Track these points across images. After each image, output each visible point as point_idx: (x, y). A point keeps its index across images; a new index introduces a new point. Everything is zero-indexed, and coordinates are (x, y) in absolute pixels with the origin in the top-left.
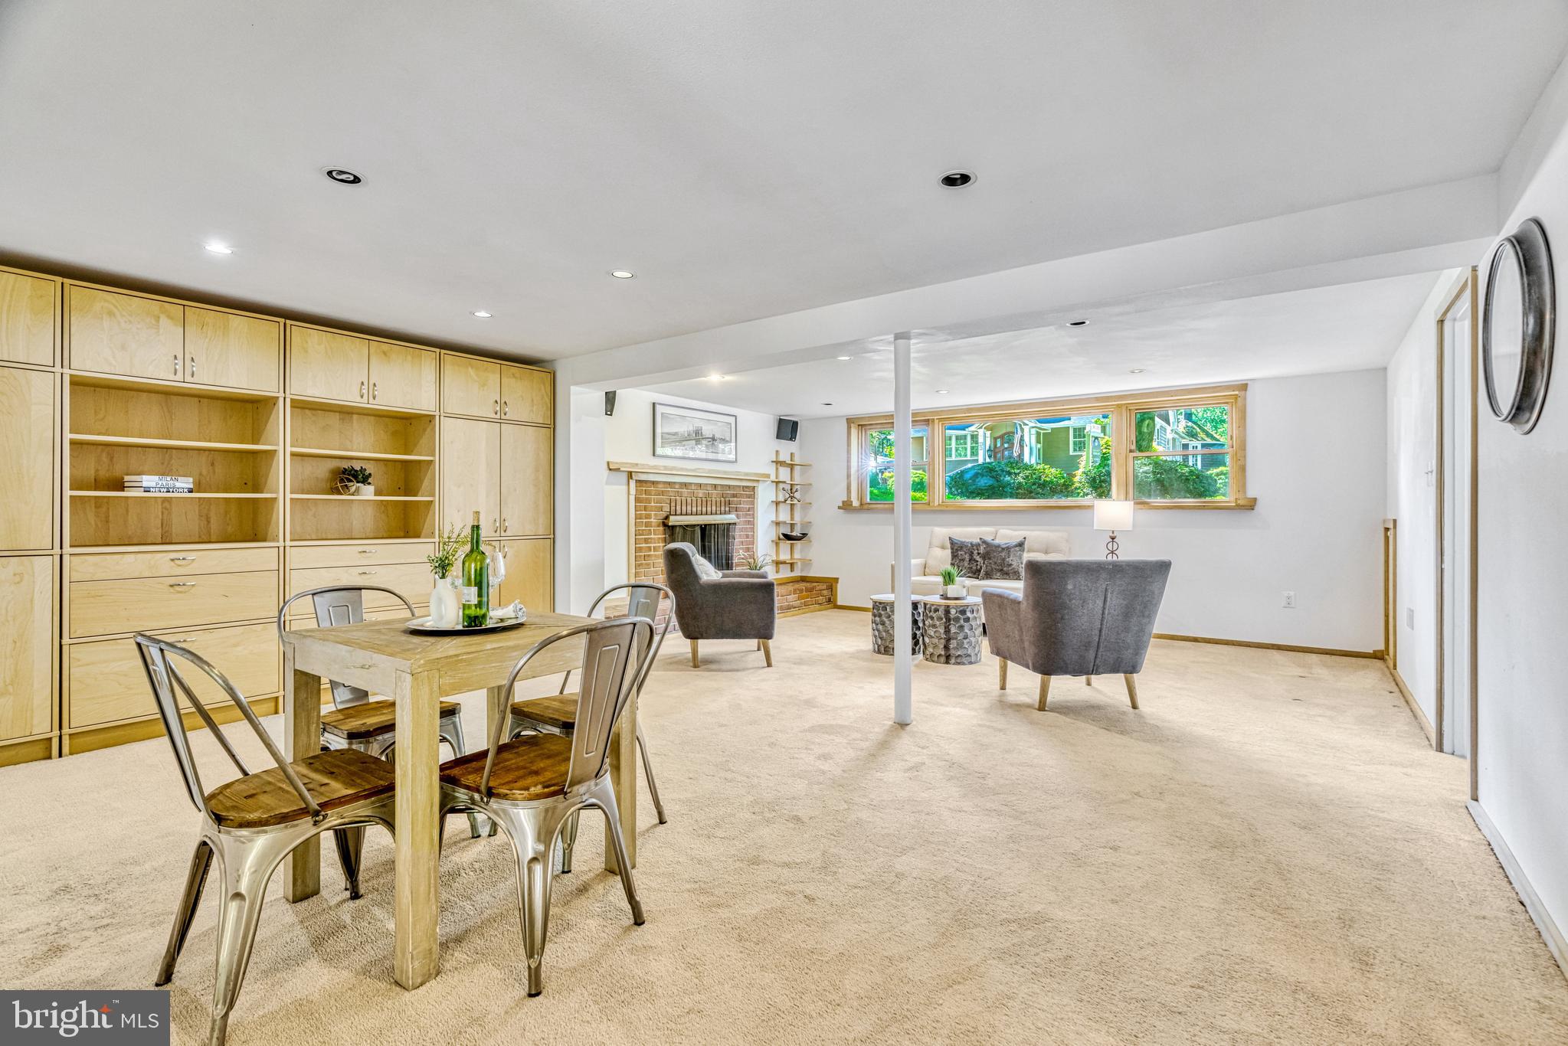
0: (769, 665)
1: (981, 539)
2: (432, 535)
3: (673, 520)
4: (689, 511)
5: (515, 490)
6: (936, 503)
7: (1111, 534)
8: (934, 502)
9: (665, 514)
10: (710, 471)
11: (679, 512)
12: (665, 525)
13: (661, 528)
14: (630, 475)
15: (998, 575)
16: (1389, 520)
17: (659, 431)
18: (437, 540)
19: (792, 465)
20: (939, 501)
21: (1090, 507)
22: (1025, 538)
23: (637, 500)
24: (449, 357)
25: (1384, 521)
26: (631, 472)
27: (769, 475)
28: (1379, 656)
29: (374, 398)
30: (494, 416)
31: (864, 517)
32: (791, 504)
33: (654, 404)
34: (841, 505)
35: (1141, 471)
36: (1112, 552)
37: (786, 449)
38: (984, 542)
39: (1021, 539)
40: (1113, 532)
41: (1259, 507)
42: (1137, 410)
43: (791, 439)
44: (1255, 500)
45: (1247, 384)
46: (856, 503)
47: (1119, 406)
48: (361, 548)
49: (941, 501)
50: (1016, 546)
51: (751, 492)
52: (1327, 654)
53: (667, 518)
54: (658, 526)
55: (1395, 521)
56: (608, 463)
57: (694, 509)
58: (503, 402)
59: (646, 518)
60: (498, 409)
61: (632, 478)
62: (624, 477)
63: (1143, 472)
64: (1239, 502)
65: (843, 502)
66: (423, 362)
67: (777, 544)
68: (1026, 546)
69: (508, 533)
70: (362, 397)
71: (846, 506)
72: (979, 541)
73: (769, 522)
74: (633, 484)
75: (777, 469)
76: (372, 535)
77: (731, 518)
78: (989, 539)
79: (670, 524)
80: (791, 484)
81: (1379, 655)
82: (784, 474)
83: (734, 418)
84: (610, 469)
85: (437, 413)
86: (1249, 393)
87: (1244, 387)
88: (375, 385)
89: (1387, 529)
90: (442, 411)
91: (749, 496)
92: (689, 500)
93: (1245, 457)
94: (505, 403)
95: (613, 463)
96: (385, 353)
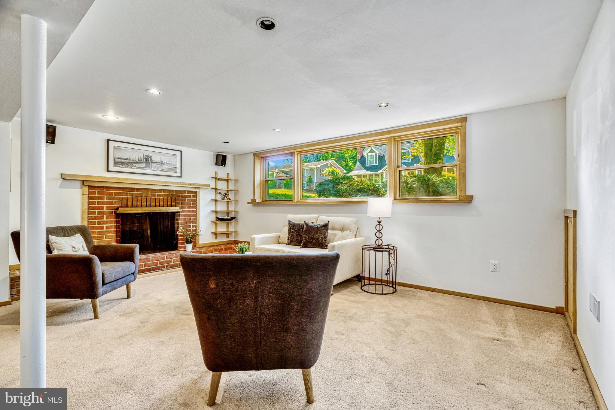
0: (96, 317)
1: (304, 222)
3: (122, 210)
4: (139, 204)
6: (296, 200)
7: (378, 220)
8: (295, 199)
9: (116, 206)
10: (158, 182)
11: (129, 204)
12: (116, 213)
13: (113, 215)
15: (310, 245)
16: (569, 210)
17: (112, 156)
19: (227, 180)
20: (298, 199)
21: (365, 202)
22: (329, 222)
23: (90, 198)
25: (565, 211)
26: (83, 181)
27: (210, 185)
28: (560, 312)
31: (261, 208)
32: (227, 201)
33: (108, 140)
34: (251, 201)
35: (411, 180)
36: (379, 231)
37: (222, 172)
38: (306, 224)
39: (326, 222)
40: (379, 218)
41: (475, 201)
42: (401, 140)
43: (222, 165)
44: (472, 197)
45: (466, 117)
46: (258, 200)
47: (390, 138)
49: (299, 199)
50: (323, 226)
51: (194, 195)
52: (521, 307)
53: (118, 209)
54: (110, 214)
55: (575, 212)
56: (61, 174)
57: (144, 204)
59: (98, 209)
61: (84, 184)
62: (78, 184)
63: (412, 181)
64: (461, 198)
65: (252, 200)
67: (216, 224)
68: (329, 226)
71: (253, 202)
72: (303, 223)
73: (210, 210)
74: (86, 188)
75: (216, 182)
77: (176, 209)
78: (309, 223)
79: (119, 212)
80: (227, 191)
81: (560, 310)
82: (222, 186)
83: (180, 152)
84: (65, 179)
86: (468, 124)
87: (464, 119)
89: (567, 218)
91: (193, 196)
92: (139, 198)
93: (465, 167)
95: (65, 174)
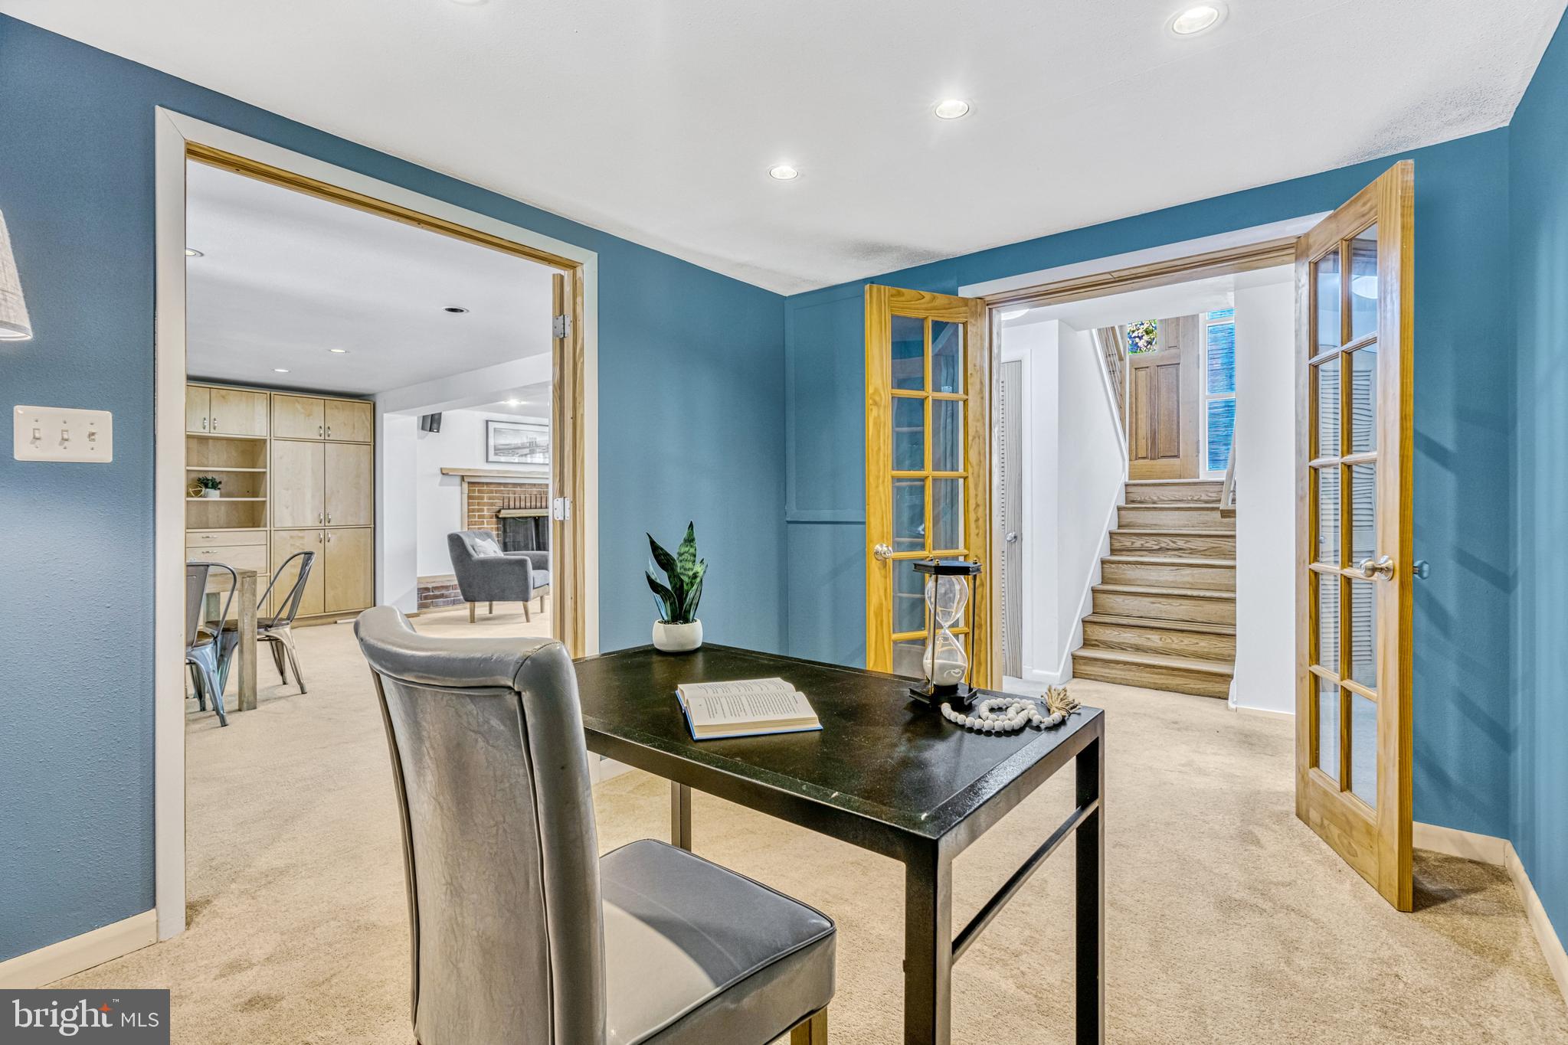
2: (265, 526)
3: (504, 514)
4: (523, 505)
5: (338, 492)
9: (497, 508)
11: (512, 505)
12: (497, 517)
13: (494, 520)
14: (463, 478)
17: (491, 442)
18: (268, 528)
23: (469, 498)
24: (278, 398)
26: (463, 476)
29: (215, 428)
30: (319, 438)
33: (487, 422)
48: (205, 535)
53: (499, 511)
54: (491, 518)
56: (441, 469)
57: (528, 504)
58: (326, 427)
59: (478, 511)
60: (322, 432)
61: (464, 480)
62: (458, 480)
66: (256, 400)
69: (332, 524)
70: (204, 428)
74: (465, 486)
76: (225, 526)
79: (500, 516)
84: (443, 474)
85: (268, 438)
88: (215, 420)
90: (272, 436)
92: (523, 497)
94: (329, 428)
95: (445, 469)
96: (223, 397)
